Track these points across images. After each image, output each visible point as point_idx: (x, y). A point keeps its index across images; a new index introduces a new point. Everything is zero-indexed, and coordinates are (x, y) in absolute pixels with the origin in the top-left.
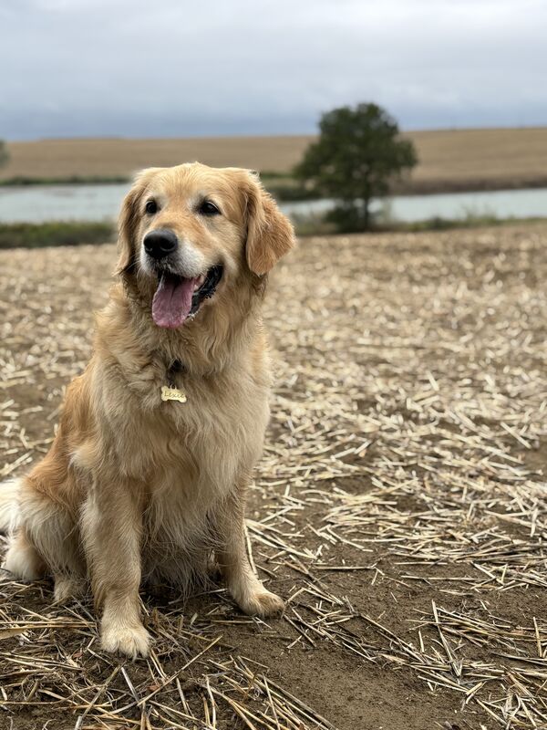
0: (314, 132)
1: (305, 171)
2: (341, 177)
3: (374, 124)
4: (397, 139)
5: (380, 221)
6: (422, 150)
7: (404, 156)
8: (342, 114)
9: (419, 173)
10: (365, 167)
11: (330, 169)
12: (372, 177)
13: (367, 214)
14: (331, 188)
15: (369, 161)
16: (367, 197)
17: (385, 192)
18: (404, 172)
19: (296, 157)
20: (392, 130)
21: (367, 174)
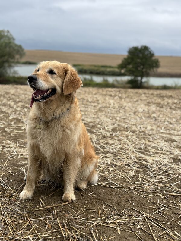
0: (125, 54)
1: (121, 66)
2: (134, 69)
3: (146, 53)
4: (153, 58)
5: (146, 85)
6: (162, 63)
7: (155, 64)
8: (136, 49)
9: (160, 70)
10: (142, 67)
11: (130, 66)
12: (144, 70)
13: (141, 82)
14: (130, 72)
15: (143, 65)
16: (142, 76)
17: (148, 75)
18: (155, 69)
19: (120, 62)
20: (152, 55)
21: (143, 69)
